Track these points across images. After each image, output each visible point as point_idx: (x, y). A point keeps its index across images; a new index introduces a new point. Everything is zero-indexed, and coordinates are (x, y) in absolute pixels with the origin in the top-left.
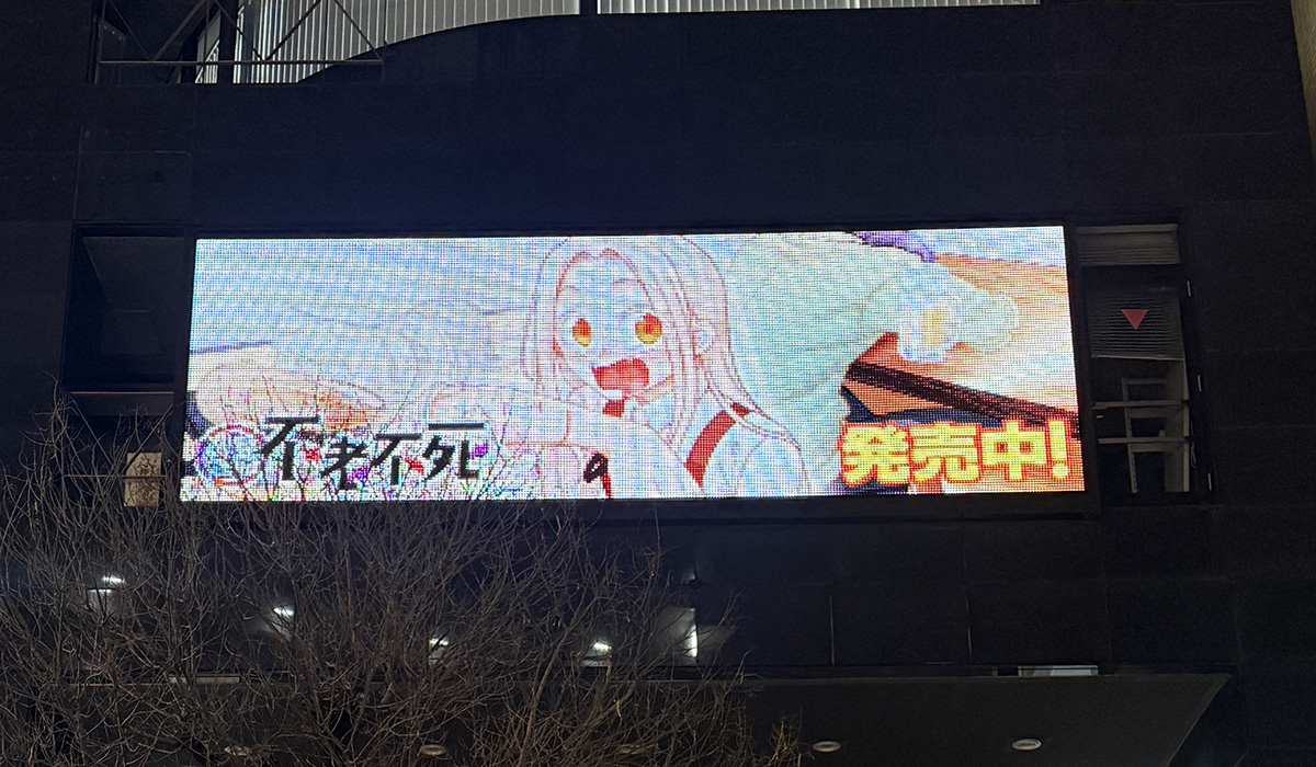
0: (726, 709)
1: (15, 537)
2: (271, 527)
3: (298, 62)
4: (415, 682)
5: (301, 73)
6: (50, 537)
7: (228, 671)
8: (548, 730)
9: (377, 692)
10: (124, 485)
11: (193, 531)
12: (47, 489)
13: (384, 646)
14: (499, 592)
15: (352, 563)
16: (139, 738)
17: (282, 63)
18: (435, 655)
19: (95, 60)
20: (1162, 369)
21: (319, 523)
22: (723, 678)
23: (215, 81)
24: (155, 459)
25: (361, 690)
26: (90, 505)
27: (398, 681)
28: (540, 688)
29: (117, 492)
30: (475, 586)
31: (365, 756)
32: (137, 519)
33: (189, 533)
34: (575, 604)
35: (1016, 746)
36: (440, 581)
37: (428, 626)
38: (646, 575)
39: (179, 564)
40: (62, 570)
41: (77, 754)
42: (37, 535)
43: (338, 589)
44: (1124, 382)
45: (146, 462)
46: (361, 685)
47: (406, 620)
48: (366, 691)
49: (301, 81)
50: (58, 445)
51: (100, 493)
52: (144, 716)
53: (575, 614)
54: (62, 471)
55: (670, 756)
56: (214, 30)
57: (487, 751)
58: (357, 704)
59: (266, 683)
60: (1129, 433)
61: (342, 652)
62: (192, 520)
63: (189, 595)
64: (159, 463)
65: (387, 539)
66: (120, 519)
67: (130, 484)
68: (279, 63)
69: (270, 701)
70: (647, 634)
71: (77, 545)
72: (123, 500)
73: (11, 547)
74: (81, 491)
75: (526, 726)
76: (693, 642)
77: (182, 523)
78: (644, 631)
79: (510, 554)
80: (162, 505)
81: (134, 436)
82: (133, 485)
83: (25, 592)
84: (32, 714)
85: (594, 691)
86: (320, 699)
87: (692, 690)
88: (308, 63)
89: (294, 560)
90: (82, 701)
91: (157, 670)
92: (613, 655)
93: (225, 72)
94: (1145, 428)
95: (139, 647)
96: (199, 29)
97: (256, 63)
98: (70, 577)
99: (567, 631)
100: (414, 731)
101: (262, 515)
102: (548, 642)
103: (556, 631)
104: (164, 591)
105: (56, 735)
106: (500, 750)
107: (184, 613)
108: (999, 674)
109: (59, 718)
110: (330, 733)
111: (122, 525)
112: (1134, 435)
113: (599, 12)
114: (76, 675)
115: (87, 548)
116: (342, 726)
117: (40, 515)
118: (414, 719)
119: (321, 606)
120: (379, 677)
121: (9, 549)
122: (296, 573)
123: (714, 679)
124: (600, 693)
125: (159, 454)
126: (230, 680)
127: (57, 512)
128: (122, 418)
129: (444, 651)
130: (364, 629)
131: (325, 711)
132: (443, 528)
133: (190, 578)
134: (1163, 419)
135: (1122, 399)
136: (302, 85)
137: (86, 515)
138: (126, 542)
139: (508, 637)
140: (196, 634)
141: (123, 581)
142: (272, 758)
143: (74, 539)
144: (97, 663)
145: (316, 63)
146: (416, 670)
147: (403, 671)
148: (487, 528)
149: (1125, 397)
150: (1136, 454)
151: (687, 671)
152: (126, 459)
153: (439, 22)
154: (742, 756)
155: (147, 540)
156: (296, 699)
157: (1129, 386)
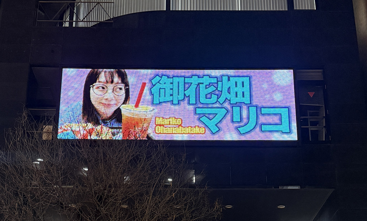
0: (202, 196)
1: (13, 147)
2: (82, 146)
3: (90, 22)
4: (120, 187)
5: (91, 25)
6: (22, 147)
7: (70, 184)
8: (155, 201)
9: (110, 190)
10: (42, 133)
11: (61, 146)
12: (21, 134)
13: (111, 178)
14: (142, 164)
15: (103, 155)
16: (45, 201)
17: (86, 22)
18: (125, 180)
19: (36, 20)
20: (318, 108)
21: (95, 144)
22: (201, 188)
23: (68, 26)
24: (51, 127)
25: (106, 190)
26: (33, 139)
27: (115, 187)
28: (153, 190)
29: (41, 136)
30: (136, 162)
31: (106, 207)
32: (45, 143)
33: (59, 147)
34: (163, 168)
35: (278, 207)
36: (127, 161)
37: (123, 173)
38: (182, 160)
39: (57, 155)
40: (25, 156)
41: (29, 205)
42: (19, 147)
43: (100, 163)
44: (308, 111)
45: (48, 128)
46: (105, 188)
47: (118, 171)
49: (91, 26)
50: (25, 123)
51: (36, 136)
52: (47, 196)
53: (163, 170)
54: (25, 129)
55: (187, 208)
56: (68, 13)
57: (139, 206)
58: (104, 193)
59: (80, 187)
60: (309, 125)
61: (100, 179)
62: (61, 143)
63: (60, 164)
64: (52, 129)
65: (113, 149)
66: (41, 143)
67: (44, 134)
68: (85, 21)
69: (81, 192)
70: (182, 176)
71: (29, 149)
72: (42, 138)
73: (12, 150)
74: (30, 135)
75: (149, 199)
76: (194, 178)
77: (58, 144)
78: (181, 175)
79: (146, 154)
80: (52, 139)
81: (45, 121)
82: (45, 134)
83: (15, 162)
84: (17, 195)
86: (94, 191)
87: (193, 191)
88: (93, 22)
89: (88, 155)
90: (30, 191)
91: (51, 184)
92: (173, 182)
93: (71, 24)
94: (314, 124)
95: (46, 177)
96: (64, 12)
97: (79, 22)
98: (27, 158)
99: (160, 175)
100: (119, 201)
101: (79, 142)
102: (155, 178)
103: (158, 175)
104: (53, 162)
105: (24, 200)
106: (142, 206)
107: (58, 168)
108: (274, 188)
109: (24, 196)
110: (97, 201)
111: (42, 144)
112: (311, 125)
113: (171, 10)
114: (29, 184)
115: (32, 150)
116: (100, 199)
117: (19, 141)
118: (120, 198)
119: (95, 167)
120: (110, 186)
121: (11, 150)
122: (88, 158)
123: (199, 188)
124: (169, 192)
125: (52, 126)
126: (70, 187)
127: (24, 141)
128: (42, 116)
129: (128, 180)
130: (106, 174)
131: (96, 195)
132: (128, 147)
133: (60, 159)
134: (318, 121)
135: (308, 116)
136: (92, 27)
137: (32, 141)
138: (42, 149)
139: (145, 176)
140: (61, 174)
141: (42, 160)
142: (81, 207)
143: (28, 148)
144: (34, 181)
145: (95, 22)
146: (120, 185)
147: (117, 185)
148: (140, 147)
149: (308, 115)
150: (311, 130)
151: (192, 186)
152: (43, 127)
153: (128, 11)
154: (206, 208)
155: (48, 149)
156: (88, 192)
157: (310, 112)
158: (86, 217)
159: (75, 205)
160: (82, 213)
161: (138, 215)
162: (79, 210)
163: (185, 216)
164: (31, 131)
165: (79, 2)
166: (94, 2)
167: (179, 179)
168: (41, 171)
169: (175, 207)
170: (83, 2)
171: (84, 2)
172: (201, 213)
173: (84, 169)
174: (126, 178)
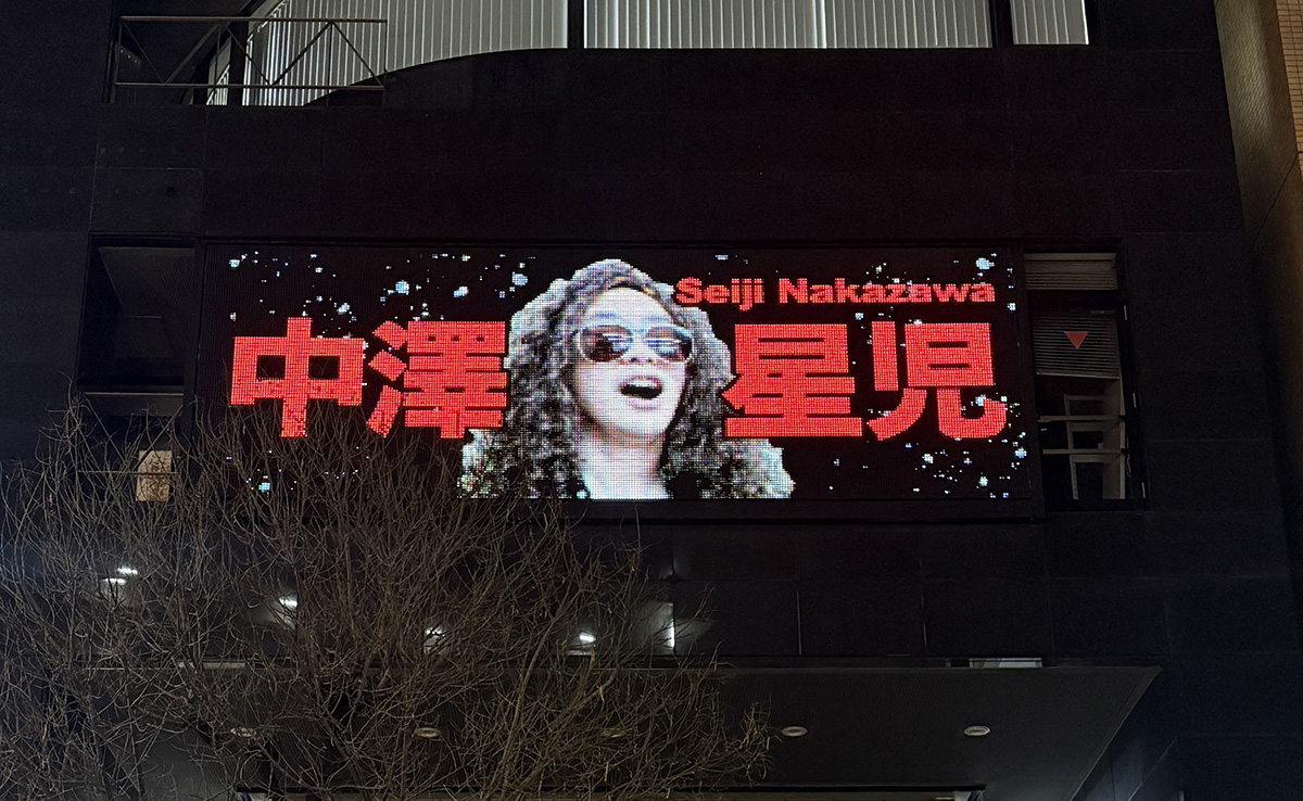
0: (701, 696)
1: (30, 528)
2: (275, 520)
3: (304, 87)
4: (410, 667)
5: (309, 97)
6: (64, 526)
7: (233, 656)
8: (535, 713)
9: (374, 677)
10: (135, 480)
11: (200, 524)
12: (62, 482)
13: (380, 635)
14: (490, 584)
15: (351, 554)
16: (148, 718)
17: (289, 87)
18: (430, 642)
19: (111, 79)
20: (1100, 386)
21: (321, 518)
22: (696, 667)
23: (225, 103)
24: (166, 457)
25: (360, 676)
26: (103, 500)
27: (393, 666)
28: (528, 674)
29: (129, 485)
30: (467, 578)
31: (362, 736)
32: (147, 512)
33: (197, 525)
34: (561, 598)
35: (967, 732)
36: (434, 573)
37: (423, 615)
38: (628, 570)
39: (187, 554)
40: (75, 559)
41: (89, 733)
42: (52, 526)
43: (338, 580)
44: (1067, 398)
45: (156, 459)
46: (359, 671)
47: (403, 609)
48: (365, 676)
49: (306, 105)
50: (72, 440)
51: (113, 488)
52: (153, 698)
53: (561, 605)
54: (75, 465)
55: (648, 740)
56: (224, 57)
57: (478, 734)
58: (356, 688)
59: (270, 667)
60: (1071, 445)
61: (342, 638)
62: (200, 514)
63: (197, 585)
64: (168, 461)
65: (385, 534)
66: (132, 512)
67: (141, 480)
68: (286, 87)
69: (273, 684)
70: (627, 625)
71: (90, 536)
72: (134, 496)
73: (27, 537)
74: (93, 485)
75: (514, 709)
76: (671, 633)
77: (191, 517)
78: (625, 622)
79: (501, 549)
80: (171, 499)
81: (145, 434)
82: (145, 480)
83: (40, 580)
84: (45, 696)
86: (320, 682)
87: (670, 676)
88: (313, 88)
89: (296, 552)
90: (93, 684)
91: (165, 655)
92: (597, 646)
93: (235, 95)
94: (1086, 441)
95: (149, 633)
96: (211, 54)
97: (264, 87)
98: (82, 565)
99: (553, 620)
100: (409, 715)
101: (266, 509)
102: (536, 631)
103: (543, 621)
104: (172, 581)
105: (69, 715)
106: (490, 733)
107: (192, 602)
108: (952, 666)
109: (71, 699)
110: (330, 715)
111: (133, 518)
112: (1075, 447)
113: (585, 47)
114: (87, 659)
115: (100, 538)
116: (341, 709)
117: (54, 507)
118: (409, 703)
119: (323, 596)
120: (376, 663)
121: (24, 539)
122: (299, 565)
123: (690, 667)
124: (584, 680)
125: (170, 453)
126: (235, 666)
127: (71, 505)
128: (134, 417)
129: (438, 640)
130: (363, 619)
131: (325, 695)
132: (438, 524)
133: (197, 568)
134: (1101, 432)
135: (1064, 414)
136: (307, 108)
137: (98, 508)
138: (137, 534)
139: (496, 626)
140: (203, 621)
141: (135, 572)
142: (275, 738)
143: (86, 530)
144: (107, 647)
145: (319, 88)
146: (412, 657)
147: (399, 657)
148: (479, 525)
149: (1068, 412)
150: (1077, 464)
151: (666, 661)
152: (138, 456)
153: (437, 52)
154: (715, 738)
155: (157, 532)
156: (297, 683)
157: (1071, 401)
158: (291, 773)
159: (251, 730)
160: (275, 757)
161: (474, 763)
162: (267, 747)
163: (642, 765)
164: (95, 469)
165: (263, 21)
166: (317, 20)
167: (617, 634)
168: (130, 610)
169: (606, 733)
170: (277, 20)
171: (282, 20)
172: (695, 755)
173: (282, 601)
174: (431, 635)
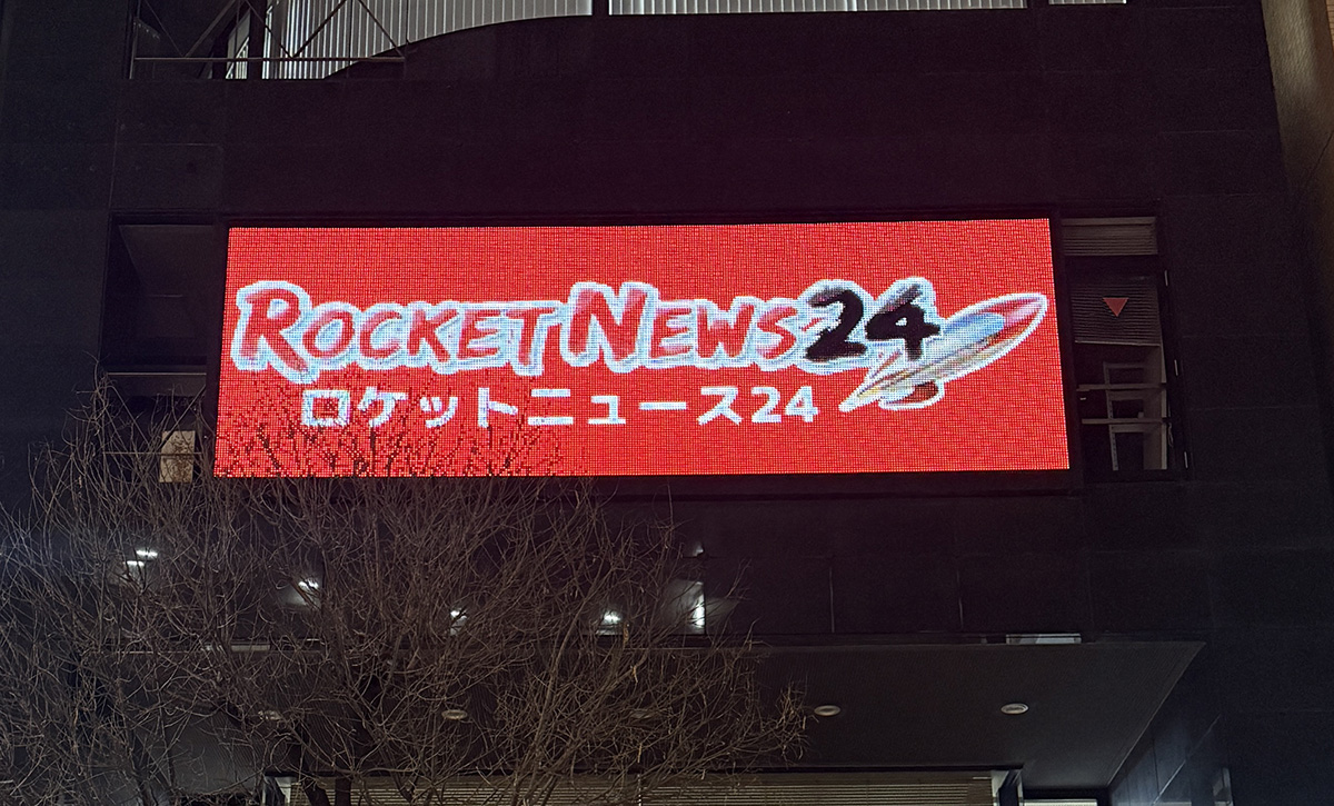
0: (735, 675)
2: (302, 500)
3: (325, 59)
4: (441, 649)
6: (93, 510)
7: (262, 639)
8: (567, 694)
9: (404, 658)
10: (159, 462)
11: (227, 506)
12: (90, 464)
13: (409, 616)
14: (520, 564)
15: (379, 534)
16: (177, 702)
17: (309, 60)
19: (131, 54)
20: (1141, 354)
21: (348, 498)
22: (731, 646)
23: (244, 77)
24: (190, 436)
25: (390, 657)
26: (129, 480)
27: (424, 648)
28: (559, 654)
29: (156, 470)
30: (497, 557)
31: (393, 718)
32: (173, 494)
33: (223, 507)
34: (592, 578)
35: (1004, 710)
36: (463, 553)
37: (451, 596)
38: (660, 548)
39: (215, 535)
40: (102, 542)
41: (119, 717)
42: (80, 508)
43: (366, 561)
44: (1105, 366)
45: (180, 440)
46: (389, 652)
47: (432, 590)
48: (394, 657)
49: (327, 77)
50: (100, 422)
51: (140, 468)
52: (180, 681)
53: (594, 584)
54: (103, 447)
55: (682, 720)
56: (244, 29)
57: (510, 715)
58: (385, 670)
59: (299, 649)
60: (1110, 414)
61: (371, 620)
63: (224, 566)
64: (193, 440)
65: (413, 514)
66: (159, 494)
67: (165, 460)
68: (306, 60)
69: (302, 667)
70: (660, 604)
71: (118, 519)
72: (159, 476)
73: (55, 520)
74: (121, 466)
75: (546, 689)
76: (700, 612)
77: (217, 498)
78: (657, 601)
79: (531, 527)
81: (170, 415)
82: (168, 461)
83: (68, 563)
84: (73, 680)
85: (610, 658)
86: (350, 665)
87: (703, 656)
88: (334, 60)
89: (324, 533)
90: (123, 668)
91: (194, 638)
92: (622, 626)
93: (255, 69)
94: (1127, 410)
95: (177, 617)
96: (231, 25)
97: (284, 60)
98: (112, 549)
99: (585, 600)
100: (440, 697)
102: (567, 611)
103: (574, 600)
104: (200, 563)
105: (97, 699)
106: (522, 713)
107: (219, 584)
108: (988, 642)
110: (361, 696)
111: (160, 500)
112: (1115, 417)
113: (611, 13)
114: (117, 643)
115: (127, 519)
116: (372, 691)
117: (84, 488)
118: (441, 684)
119: (351, 577)
120: (405, 645)
121: (52, 521)
122: (327, 545)
123: (723, 646)
124: (616, 660)
125: (194, 433)
126: (263, 648)
127: (99, 488)
128: (160, 397)
130: (392, 599)
131: (355, 677)
132: (467, 503)
133: (225, 550)
134: (1142, 401)
135: (1103, 383)
136: (330, 81)
137: (124, 490)
138: (164, 515)
139: (528, 606)
140: (231, 603)
141: (155, 555)
142: (305, 720)
143: (114, 511)
144: (136, 630)
145: (340, 60)
146: (441, 637)
147: (429, 638)
149: (1107, 381)
150: (1116, 434)
152: (161, 435)
153: (459, 21)
154: (750, 719)
155: (184, 514)
156: (327, 665)
157: (1110, 370)
158: (322, 756)
159: (280, 713)
160: (306, 741)
161: (504, 745)
162: (298, 730)
163: (676, 746)
168: (158, 593)
169: (638, 714)
172: (730, 736)
174: (458, 617)
